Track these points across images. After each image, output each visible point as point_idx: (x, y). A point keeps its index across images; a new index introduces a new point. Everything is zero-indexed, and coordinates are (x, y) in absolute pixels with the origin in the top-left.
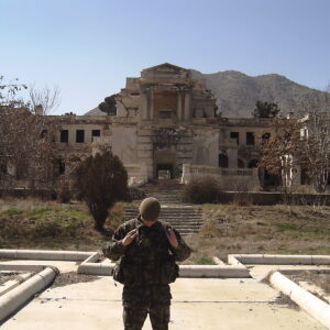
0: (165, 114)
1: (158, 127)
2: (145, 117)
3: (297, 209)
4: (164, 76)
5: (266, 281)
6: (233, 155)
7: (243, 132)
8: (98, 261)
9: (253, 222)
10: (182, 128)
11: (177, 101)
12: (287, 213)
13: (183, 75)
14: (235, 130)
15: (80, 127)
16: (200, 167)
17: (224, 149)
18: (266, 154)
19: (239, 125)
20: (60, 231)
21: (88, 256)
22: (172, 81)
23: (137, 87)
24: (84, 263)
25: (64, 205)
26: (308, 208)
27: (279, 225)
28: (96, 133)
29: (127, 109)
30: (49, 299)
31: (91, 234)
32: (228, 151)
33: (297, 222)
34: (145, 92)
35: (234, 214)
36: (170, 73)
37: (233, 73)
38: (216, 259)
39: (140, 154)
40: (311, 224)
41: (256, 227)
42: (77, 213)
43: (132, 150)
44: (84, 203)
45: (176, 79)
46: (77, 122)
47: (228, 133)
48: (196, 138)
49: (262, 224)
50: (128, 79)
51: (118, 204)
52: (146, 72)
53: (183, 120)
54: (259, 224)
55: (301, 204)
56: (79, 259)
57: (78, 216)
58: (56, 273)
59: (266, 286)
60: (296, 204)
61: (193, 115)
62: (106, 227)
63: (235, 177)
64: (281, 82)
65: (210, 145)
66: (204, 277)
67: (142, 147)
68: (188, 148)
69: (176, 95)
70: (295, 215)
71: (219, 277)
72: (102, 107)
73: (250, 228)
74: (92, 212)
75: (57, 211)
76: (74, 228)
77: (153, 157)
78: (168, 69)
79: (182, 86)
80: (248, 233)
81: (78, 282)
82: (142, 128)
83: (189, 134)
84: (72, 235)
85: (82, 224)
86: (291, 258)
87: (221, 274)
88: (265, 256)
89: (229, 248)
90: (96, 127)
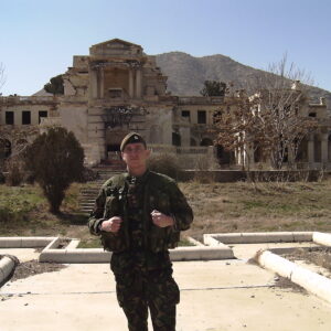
0: (114, 94)
1: (109, 105)
2: (95, 95)
3: (261, 185)
4: (115, 52)
5: (255, 261)
6: (185, 133)
7: (194, 111)
8: (60, 247)
9: (219, 199)
10: (133, 106)
11: (128, 79)
12: (252, 190)
13: (134, 51)
14: (186, 108)
15: (25, 108)
16: (154, 146)
17: (176, 128)
18: (222, 131)
19: (191, 103)
20: (12, 216)
21: (48, 242)
22: (122, 57)
23: (85, 65)
24: (47, 250)
25: (14, 188)
26: (271, 184)
27: (244, 202)
28: (43, 114)
29: (75, 88)
30: (11, 295)
31: (45, 218)
32: (181, 130)
33: (262, 198)
34: (95, 69)
35: (197, 192)
36: (120, 49)
37: (179, 54)
38: (192, 240)
39: (92, 134)
40: (276, 200)
41: (222, 205)
42: (32, 196)
43: (82, 129)
44: (37, 185)
45: (126, 55)
46: (22, 103)
47: (179, 111)
48: (149, 116)
49: (228, 202)
50: (75, 58)
51: (74, 184)
52: (95, 49)
53: (135, 97)
54: (224, 201)
55: (264, 180)
56: (39, 246)
57: (30, 199)
58: (15, 262)
59: (255, 267)
60: (260, 181)
61: (144, 93)
62: (62, 209)
63: (191, 156)
64: (226, 63)
65: (163, 124)
66: (183, 260)
67: (93, 126)
68: (141, 127)
69: (126, 72)
70: (260, 191)
71: (201, 259)
72: (47, 88)
73: (216, 206)
74: (47, 194)
75: (7, 194)
76: (27, 212)
77: (105, 137)
78: (118, 45)
79: (134, 61)
80: (216, 211)
81: (42, 272)
82: (92, 107)
83: (142, 112)
84: (25, 219)
85: (35, 207)
86: (270, 236)
87: (204, 256)
88: (244, 234)
89: (202, 228)
90: (43, 108)
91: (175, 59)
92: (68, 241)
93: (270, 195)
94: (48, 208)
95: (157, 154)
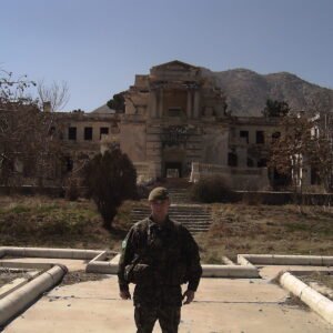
0: (174, 112)
1: (167, 125)
2: (154, 114)
3: (307, 209)
4: (175, 73)
5: (276, 281)
6: (242, 154)
8: (107, 260)
9: (264, 221)
10: (191, 126)
11: (187, 99)
12: (297, 213)
13: (193, 73)
14: (244, 128)
15: (88, 124)
16: (210, 166)
17: (233, 148)
18: (277, 153)
19: (249, 124)
20: (68, 229)
21: (96, 255)
22: (181, 78)
23: (146, 84)
24: (93, 262)
25: (72, 203)
26: (318, 208)
27: (288, 225)
28: (105, 131)
29: (136, 107)
30: (57, 298)
31: (98, 232)
32: (238, 150)
33: (307, 222)
34: (155, 90)
35: (243, 214)
36: (179, 70)
37: (244, 71)
38: (226, 259)
39: (149, 152)
40: (321, 225)
41: (265, 228)
42: (84, 211)
43: (141, 148)
44: (93, 201)
45: (185, 76)
46: (85, 119)
47: (238, 132)
48: (206, 137)
49: (272, 224)
50: (137, 77)
51: (127, 202)
52: (156, 70)
53: (192, 118)
54: (268, 224)
55: (311, 204)
56: (88, 258)
57: (86, 214)
58: (65, 271)
59: (275, 287)
60: (306, 204)
61: (202, 113)
62: (114, 225)
63: (245, 177)
64: (292, 81)
65: (219, 144)
66: (213, 277)
67: (151, 145)
68: (197, 146)
69: (186, 92)
70: (306, 215)
71: (228, 277)
72: (110, 104)
73: (260, 229)
74: (101, 210)
75: (65, 209)
76: (81, 226)
77: (162, 155)
78: (177, 67)
79: (193, 83)
80: (258, 233)
81: (87, 280)
82: (150, 126)
83: (199, 132)
84: (80, 232)
85: (89, 222)
86: (301, 259)
87: (231, 274)
88: (276, 256)
89: (238, 248)
90: (105, 125)
91: (239, 76)
92: (114, 255)
93: (316, 219)
94: (101, 223)
95: (210, 174)
